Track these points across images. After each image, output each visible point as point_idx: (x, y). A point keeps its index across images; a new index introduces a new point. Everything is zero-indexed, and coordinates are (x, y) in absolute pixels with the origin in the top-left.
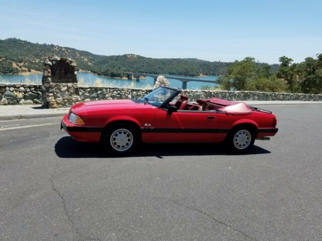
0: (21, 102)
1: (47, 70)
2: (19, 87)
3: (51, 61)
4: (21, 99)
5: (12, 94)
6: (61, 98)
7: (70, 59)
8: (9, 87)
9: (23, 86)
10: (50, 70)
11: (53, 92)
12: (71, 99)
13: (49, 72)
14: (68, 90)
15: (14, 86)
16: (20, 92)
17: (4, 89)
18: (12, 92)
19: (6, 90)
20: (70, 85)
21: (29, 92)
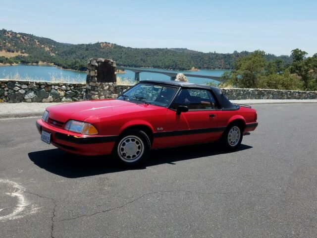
0: (63, 100)
1: (94, 71)
2: (62, 86)
3: (98, 62)
4: (63, 97)
5: (56, 92)
6: (103, 96)
7: (112, 61)
8: (55, 85)
9: (65, 85)
10: (96, 71)
11: (97, 91)
12: (111, 97)
13: (95, 73)
14: (109, 89)
15: (58, 85)
16: (62, 90)
17: (50, 88)
18: (56, 90)
19: (52, 89)
20: (111, 84)
21: (69, 90)
